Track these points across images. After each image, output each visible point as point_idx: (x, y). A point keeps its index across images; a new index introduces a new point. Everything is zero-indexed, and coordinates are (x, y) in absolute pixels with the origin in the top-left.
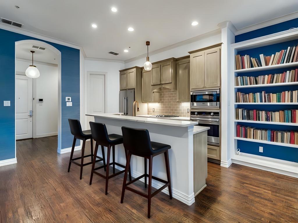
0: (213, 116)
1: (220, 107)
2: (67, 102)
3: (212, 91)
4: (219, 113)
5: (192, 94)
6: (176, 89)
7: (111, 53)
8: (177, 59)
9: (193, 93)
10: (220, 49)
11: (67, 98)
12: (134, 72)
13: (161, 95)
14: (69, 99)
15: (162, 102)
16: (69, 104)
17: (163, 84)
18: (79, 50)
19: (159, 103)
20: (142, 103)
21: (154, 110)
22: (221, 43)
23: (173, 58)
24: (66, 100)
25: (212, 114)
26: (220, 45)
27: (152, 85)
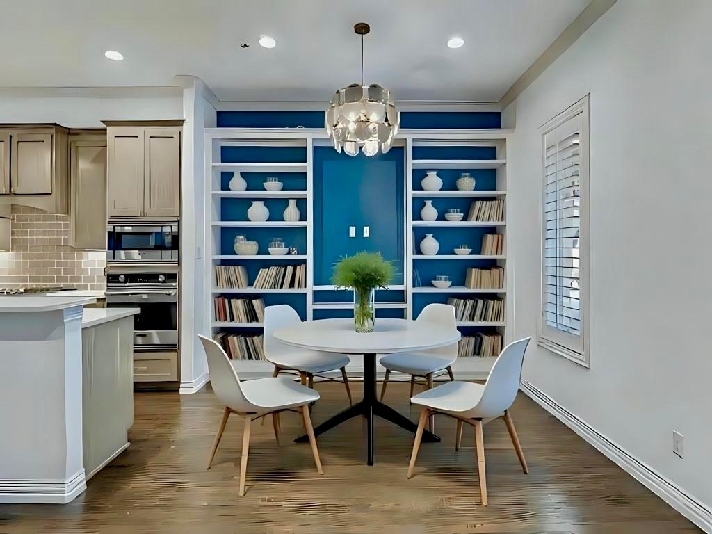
0: (164, 282)
1: (179, 262)
3: (162, 226)
4: (176, 274)
5: (112, 230)
6: (68, 212)
8: (69, 129)
9: (114, 226)
10: (180, 133)
13: (14, 226)
22: (183, 121)
25: (161, 278)
26: (179, 123)
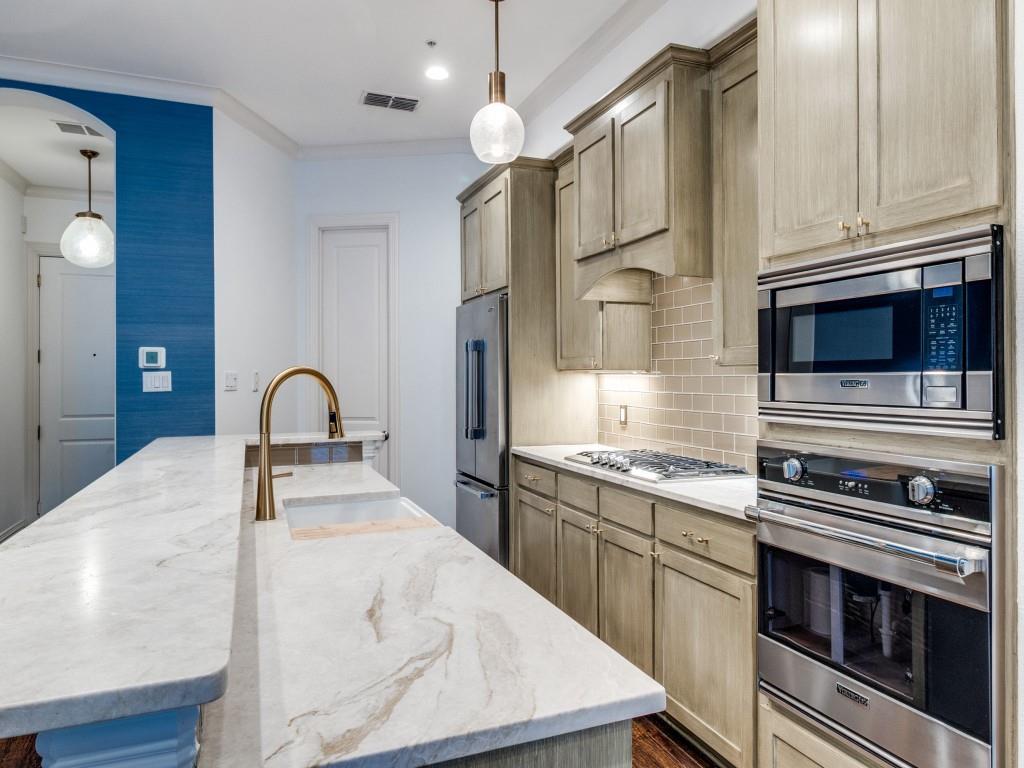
2: (145, 374)
3: (922, 266)
5: (768, 305)
7: (375, 100)
8: (707, 52)
9: (773, 293)
11: (143, 351)
12: (503, 191)
13: (656, 319)
14: (152, 357)
15: (664, 368)
16: (158, 382)
17: (623, 246)
18: (210, 109)
19: (648, 371)
20: (555, 376)
21: (623, 419)
23: (672, 48)
24: (142, 363)
27: (579, 261)
